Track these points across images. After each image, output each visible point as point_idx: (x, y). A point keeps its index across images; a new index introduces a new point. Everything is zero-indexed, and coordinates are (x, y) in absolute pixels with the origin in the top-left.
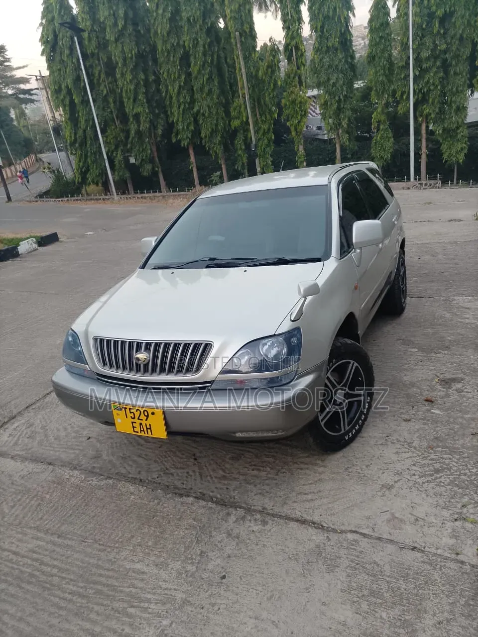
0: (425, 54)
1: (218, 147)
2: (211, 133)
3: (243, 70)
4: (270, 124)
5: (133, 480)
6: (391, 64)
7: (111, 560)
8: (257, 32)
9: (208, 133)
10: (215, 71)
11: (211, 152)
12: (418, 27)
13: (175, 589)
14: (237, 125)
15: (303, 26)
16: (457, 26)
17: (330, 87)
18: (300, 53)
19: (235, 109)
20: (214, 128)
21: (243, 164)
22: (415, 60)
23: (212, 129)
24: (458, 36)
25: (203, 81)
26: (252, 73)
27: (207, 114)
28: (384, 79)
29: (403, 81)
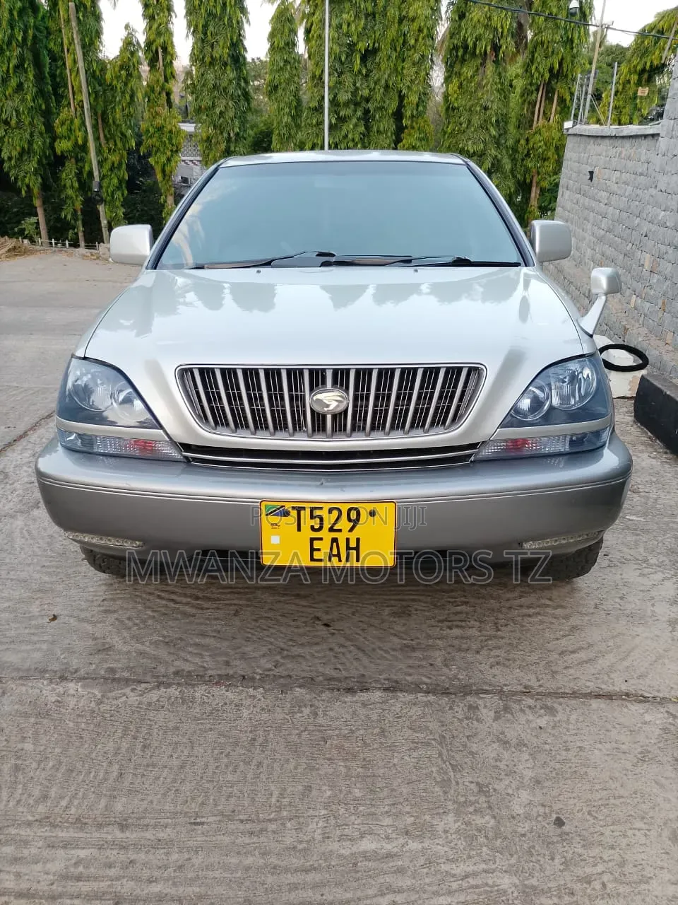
0: (344, 97)
1: (33, 177)
2: (22, 154)
3: (81, 64)
4: (122, 157)
5: (224, 680)
6: (299, 101)
7: (295, 848)
8: (102, 11)
9: (14, 153)
10: (28, 55)
11: (19, 183)
12: (336, 58)
13: (485, 871)
14: (66, 149)
15: (174, 19)
16: (382, 69)
17: (215, 117)
18: (168, 58)
19: (63, 124)
20: (26, 146)
21: (75, 211)
22: (332, 102)
23: (23, 148)
24: (383, 82)
25: (8, 67)
26: (94, 72)
27: (13, 122)
28: (290, 120)
29: (314, 129)
